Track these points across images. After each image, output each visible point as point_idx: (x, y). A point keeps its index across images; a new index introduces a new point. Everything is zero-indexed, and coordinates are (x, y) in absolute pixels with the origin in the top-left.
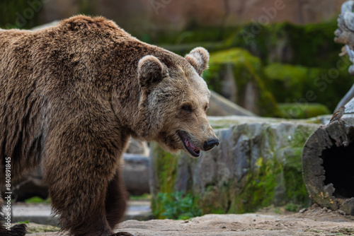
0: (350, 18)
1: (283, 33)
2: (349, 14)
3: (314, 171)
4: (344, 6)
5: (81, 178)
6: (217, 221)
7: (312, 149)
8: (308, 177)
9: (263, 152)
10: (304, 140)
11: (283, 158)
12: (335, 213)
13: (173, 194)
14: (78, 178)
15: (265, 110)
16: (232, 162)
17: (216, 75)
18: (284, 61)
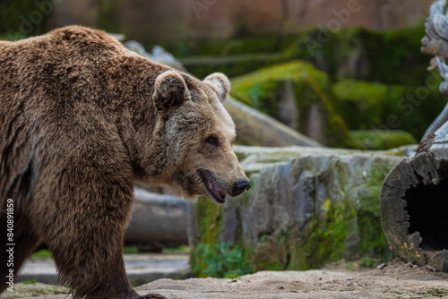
0: (440, 22)
1: (357, 41)
2: (439, 17)
3: (395, 216)
4: (433, 7)
5: (89, 227)
6: (273, 279)
7: (392, 188)
8: (388, 224)
9: (331, 192)
10: (383, 177)
11: (356, 199)
12: (422, 269)
13: (217, 246)
14: (85, 227)
15: (333, 139)
16: (292, 205)
17: (272, 95)
18: (358, 77)
